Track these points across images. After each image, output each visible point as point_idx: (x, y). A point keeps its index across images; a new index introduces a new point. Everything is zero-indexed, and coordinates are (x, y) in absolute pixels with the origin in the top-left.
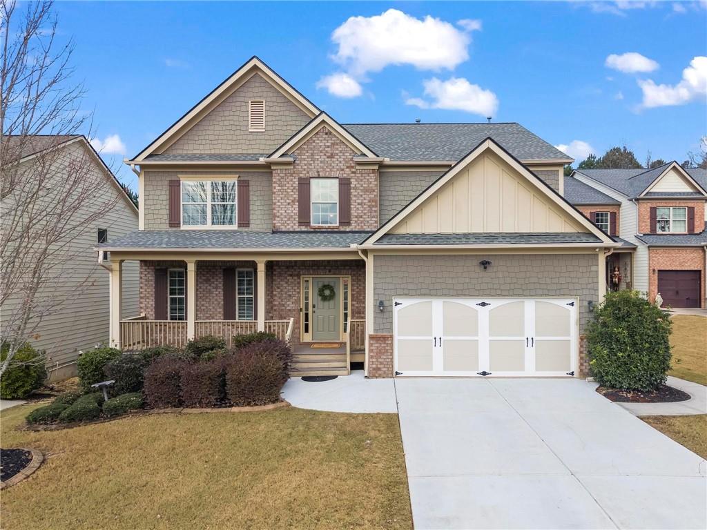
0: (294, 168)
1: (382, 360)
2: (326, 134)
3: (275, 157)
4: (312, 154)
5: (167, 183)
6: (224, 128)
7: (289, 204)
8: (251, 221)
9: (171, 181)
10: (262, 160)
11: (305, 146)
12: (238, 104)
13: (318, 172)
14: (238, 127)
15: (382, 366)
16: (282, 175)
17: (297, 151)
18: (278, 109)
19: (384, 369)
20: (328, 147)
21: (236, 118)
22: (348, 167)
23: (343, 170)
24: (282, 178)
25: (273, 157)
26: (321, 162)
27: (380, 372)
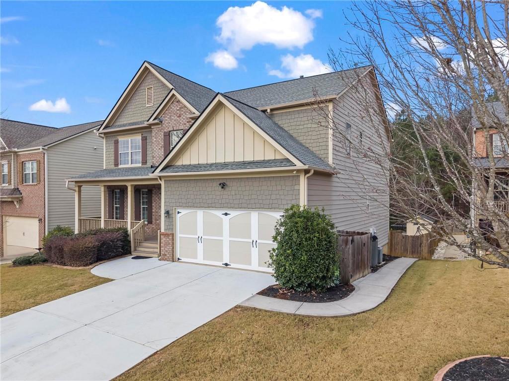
0: (162, 126)
1: (166, 249)
2: (177, 102)
3: (151, 121)
4: (170, 117)
5: (113, 142)
6: (136, 106)
7: (159, 149)
8: (148, 161)
9: (115, 141)
10: (146, 124)
11: (167, 112)
12: (142, 91)
13: (173, 127)
14: (142, 105)
15: (167, 253)
16: (156, 131)
17: (163, 116)
18: (159, 90)
19: (168, 255)
20: (178, 110)
21: (141, 100)
22: (188, 122)
23: (185, 124)
24: (157, 133)
25: (150, 121)
26: (175, 120)
27: (166, 257)
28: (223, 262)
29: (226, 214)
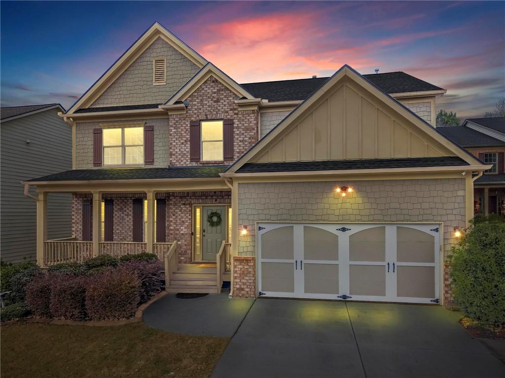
0: (187, 113)
1: (244, 281)
2: (213, 82)
3: (171, 104)
4: (201, 100)
5: (92, 131)
6: (134, 84)
7: (182, 143)
8: (155, 160)
9: (95, 130)
10: (160, 109)
11: (196, 94)
12: (145, 63)
13: (206, 115)
14: (145, 83)
15: (245, 287)
16: (177, 119)
17: (189, 99)
18: (176, 65)
19: (247, 290)
20: (215, 93)
21: (143, 75)
22: (231, 110)
23: (227, 112)
24: (177, 122)
25: (168, 104)
26: (209, 106)
27: (243, 292)
28: (338, 293)
29: (344, 230)
